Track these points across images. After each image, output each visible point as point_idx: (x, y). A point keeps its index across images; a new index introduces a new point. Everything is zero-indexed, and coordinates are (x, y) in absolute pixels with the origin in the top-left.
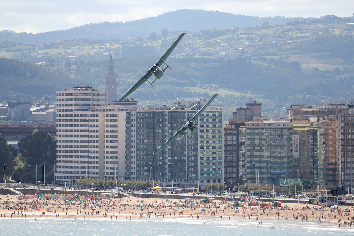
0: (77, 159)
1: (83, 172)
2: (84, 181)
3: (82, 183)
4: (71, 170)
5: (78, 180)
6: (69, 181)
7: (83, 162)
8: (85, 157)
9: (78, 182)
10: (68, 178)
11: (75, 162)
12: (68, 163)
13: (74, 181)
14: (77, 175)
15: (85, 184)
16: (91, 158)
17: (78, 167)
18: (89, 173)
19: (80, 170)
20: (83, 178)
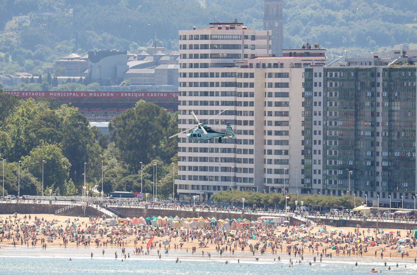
0: (214, 155)
1: (225, 179)
2: (227, 195)
3: (224, 197)
4: (203, 173)
5: (216, 193)
6: (199, 194)
7: (226, 160)
8: (229, 150)
9: (216, 195)
10: (198, 189)
11: (211, 160)
12: (199, 160)
13: (209, 195)
14: (215, 183)
15: (229, 200)
16: (241, 153)
17: (217, 169)
18: (236, 179)
19: (220, 174)
20: (225, 188)
